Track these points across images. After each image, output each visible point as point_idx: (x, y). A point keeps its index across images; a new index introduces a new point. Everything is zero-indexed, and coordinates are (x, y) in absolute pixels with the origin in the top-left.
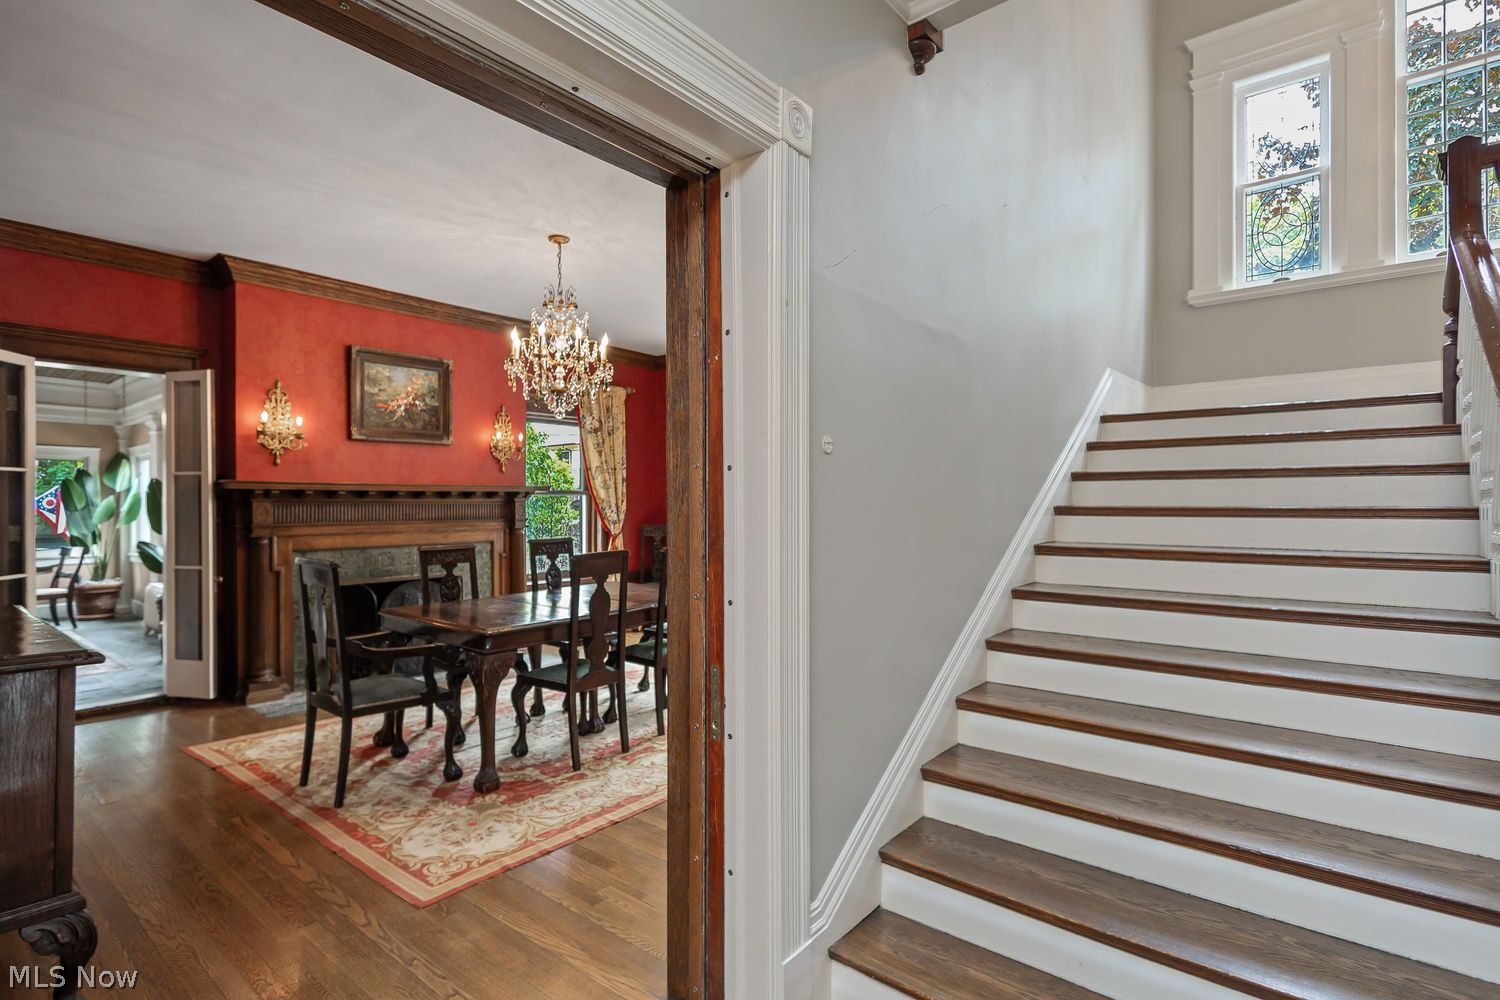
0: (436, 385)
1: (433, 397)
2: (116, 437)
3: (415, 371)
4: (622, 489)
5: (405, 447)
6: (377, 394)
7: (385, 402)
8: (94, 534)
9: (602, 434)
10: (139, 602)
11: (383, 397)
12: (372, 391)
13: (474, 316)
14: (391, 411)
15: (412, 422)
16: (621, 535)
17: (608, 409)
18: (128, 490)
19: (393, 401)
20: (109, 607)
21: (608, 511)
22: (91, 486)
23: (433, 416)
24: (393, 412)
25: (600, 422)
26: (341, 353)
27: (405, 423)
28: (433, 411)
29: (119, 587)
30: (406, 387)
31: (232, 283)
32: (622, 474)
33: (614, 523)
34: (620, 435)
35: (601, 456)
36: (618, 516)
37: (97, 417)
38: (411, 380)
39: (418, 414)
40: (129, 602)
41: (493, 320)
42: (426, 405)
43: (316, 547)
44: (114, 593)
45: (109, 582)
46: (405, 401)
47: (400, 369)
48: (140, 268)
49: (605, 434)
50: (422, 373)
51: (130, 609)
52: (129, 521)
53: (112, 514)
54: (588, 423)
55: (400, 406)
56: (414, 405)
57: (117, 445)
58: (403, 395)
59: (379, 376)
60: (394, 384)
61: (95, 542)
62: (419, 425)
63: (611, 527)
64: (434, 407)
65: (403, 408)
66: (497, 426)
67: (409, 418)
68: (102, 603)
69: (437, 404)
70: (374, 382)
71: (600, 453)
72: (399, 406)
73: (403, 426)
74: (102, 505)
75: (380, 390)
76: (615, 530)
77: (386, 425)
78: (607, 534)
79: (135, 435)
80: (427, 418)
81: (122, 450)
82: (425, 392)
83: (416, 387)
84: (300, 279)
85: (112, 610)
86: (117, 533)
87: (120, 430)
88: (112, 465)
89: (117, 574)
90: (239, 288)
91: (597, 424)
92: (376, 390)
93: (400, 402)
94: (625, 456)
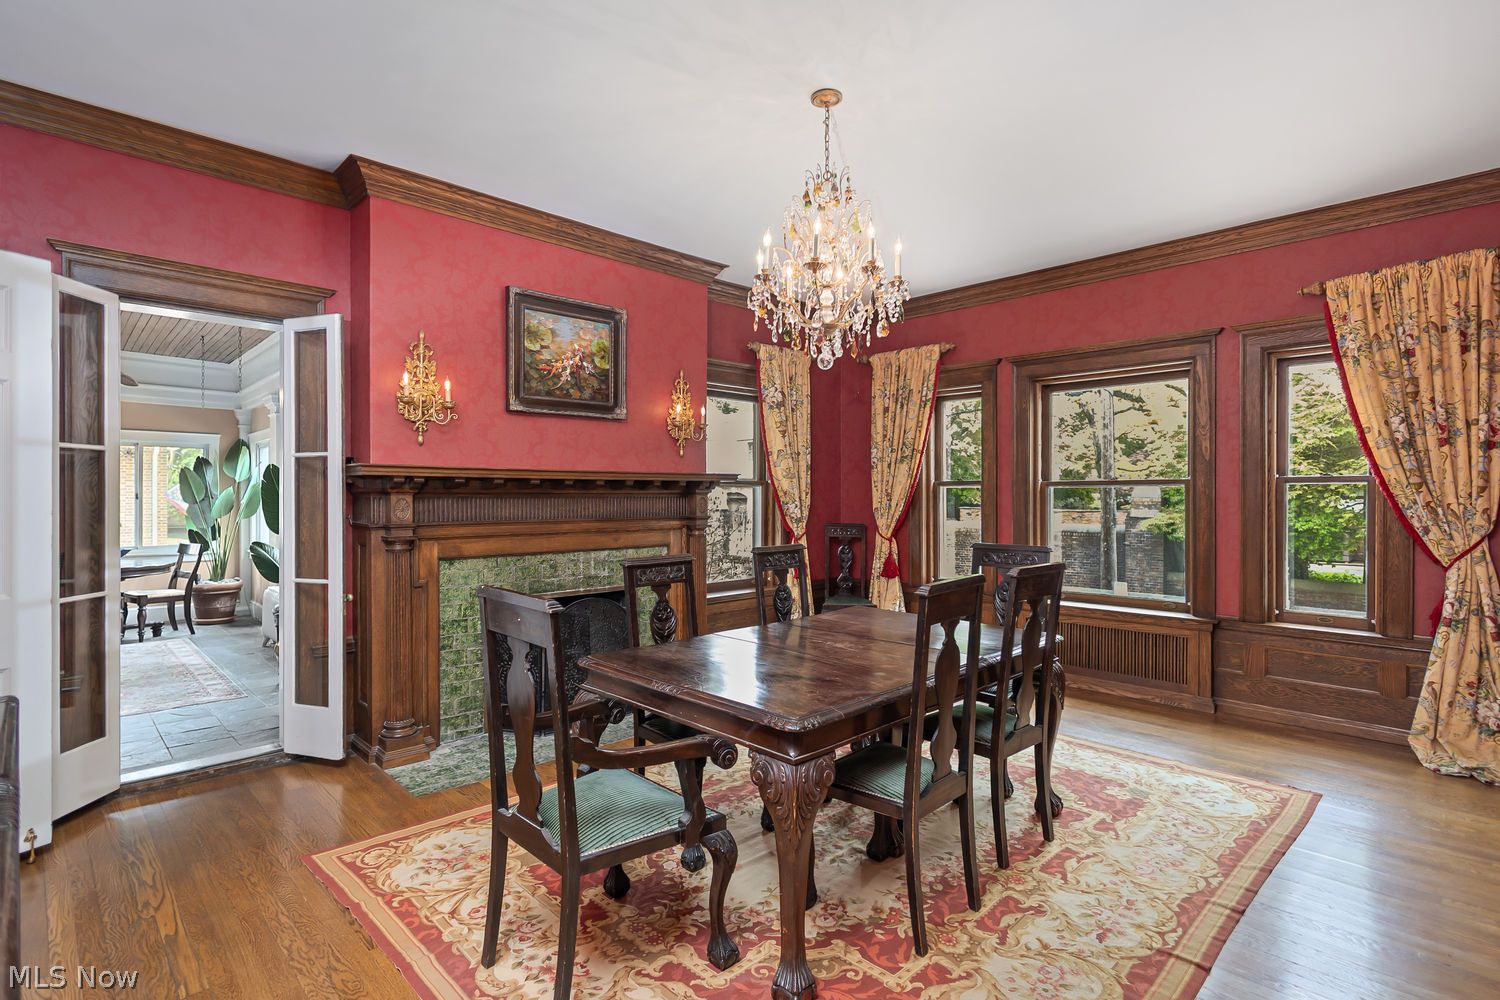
0: (607, 343)
1: (603, 358)
2: (237, 423)
3: (582, 323)
4: (805, 478)
5: (571, 422)
6: (538, 352)
7: (548, 362)
8: (213, 528)
9: (785, 409)
10: (258, 604)
11: (546, 355)
12: (533, 348)
13: (650, 253)
14: (554, 375)
15: (580, 390)
16: (805, 537)
17: (791, 379)
18: (249, 480)
19: (557, 361)
20: (228, 610)
21: (792, 507)
22: (210, 475)
23: (603, 382)
24: (558, 376)
25: (783, 394)
26: (498, 296)
27: (571, 391)
28: (603, 375)
29: (239, 588)
30: (572, 343)
31: (366, 197)
32: (805, 460)
33: (799, 520)
34: (805, 410)
35: (784, 436)
36: (802, 511)
37: (215, 401)
38: (578, 333)
39: (586, 380)
40: (248, 604)
41: (672, 259)
42: (595, 367)
43: (466, 553)
44: (234, 594)
45: (228, 582)
46: (571, 362)
47: (565, 319)
48: (253, 180)
49: (789, 411)
50: (591, 325)
51: (250, 610)
52: (248, 516)
53: (230, 507)
54: (771, 395)
55: (565, 367)
56: (582, 367)
57: (238, 432)
58: (569, 354)
59: (542, 328)
60: (558, 339)
61: (214, 538)
62: (587, 393)
63: (793, 526)
64: (604, 370)
65: (568, 371)
66: (674, 397)
67: (576, 384)
68: (222, 605)
69: (607, 367)
70: (534, 335)
71: (784, 433)
72: (564, 369)
73: (568, 395)
74: (222, 496)
75: (542, 347)
76: (798, 529)
77: (549, 393)
78: (788, 534)
79: (256, 420)
80: (596, 385)
81: (243, 437)
82: (594, 349)
83: (584, 344)
84: (448, 195)
85: (231, 613)
86: (238, 526)
87: (240, 416)
88: (233, 453)
89: (237, 574)
90: (374, 205)
91: (779, 397)
92: (537, 347)
93: (566, 363)
94: (809, 437)
